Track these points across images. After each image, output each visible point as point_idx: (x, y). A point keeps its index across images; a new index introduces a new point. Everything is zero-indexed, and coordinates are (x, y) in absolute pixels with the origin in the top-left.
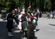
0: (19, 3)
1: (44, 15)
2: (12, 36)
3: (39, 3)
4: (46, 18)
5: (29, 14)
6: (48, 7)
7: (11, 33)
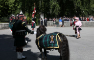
1: (50, 22)
3: (43, 6)
4: (52, 27)
5: (34, 22)
6: (56, 11)
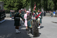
0: (26, 4)
2: (19, 33)
7: (18, 30)
